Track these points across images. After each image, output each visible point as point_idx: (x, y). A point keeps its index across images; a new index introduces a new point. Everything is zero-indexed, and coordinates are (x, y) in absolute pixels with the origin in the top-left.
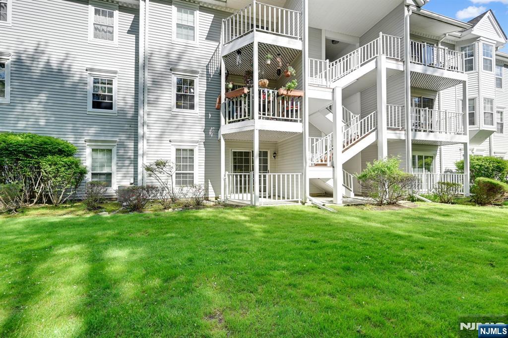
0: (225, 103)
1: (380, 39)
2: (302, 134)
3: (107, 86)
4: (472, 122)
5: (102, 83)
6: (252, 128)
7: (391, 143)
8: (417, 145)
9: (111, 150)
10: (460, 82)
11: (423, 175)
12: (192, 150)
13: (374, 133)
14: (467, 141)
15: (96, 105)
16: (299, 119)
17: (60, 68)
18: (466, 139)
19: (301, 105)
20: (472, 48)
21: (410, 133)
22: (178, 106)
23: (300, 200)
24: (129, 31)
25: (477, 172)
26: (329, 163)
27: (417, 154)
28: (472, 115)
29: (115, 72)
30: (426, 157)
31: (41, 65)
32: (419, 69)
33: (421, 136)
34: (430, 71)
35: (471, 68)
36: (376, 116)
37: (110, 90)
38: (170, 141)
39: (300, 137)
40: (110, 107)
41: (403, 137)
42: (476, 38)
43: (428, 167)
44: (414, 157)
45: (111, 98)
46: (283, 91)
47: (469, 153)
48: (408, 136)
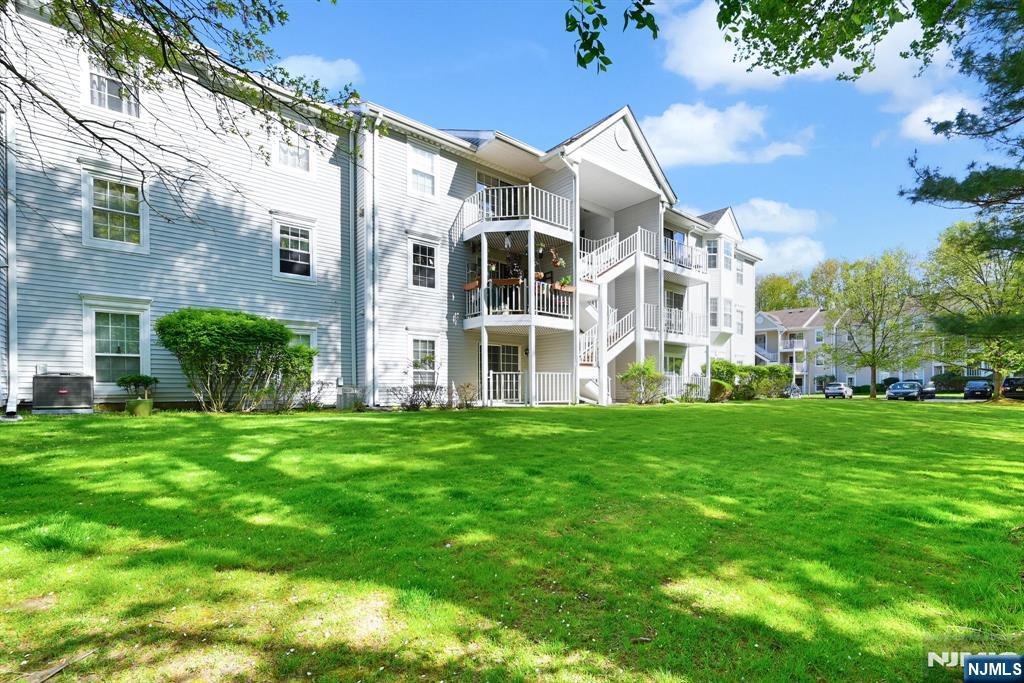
0: (488, 290)
1: (638, 233)
2: (572, 332)
3: (300, 239)
4: (714, 323)
5: (293, 234)
6: (528, 324)
7: (648, 344)
8: (669, 346)
9: (308, 336)
10: (703, 283)
11: (674, 376)
12: (432, 343)
13: (633, 333)
14: (709, 344)
15: (286, 267)
16: (569, 316)
17: (227, 205)
18: (707, 341)
19: (572, 300)
20: (715, 242)
21: (663, 334)
22: (416, 283)
23: (570, 401)
24: (331, 159)
25: (716, 374)
26: (594, 363)
27: (669, 356)
28: (714, 316)
29: (313, 221)
30: (676, 359)
31: (199, 196)
32: (670, 267)
33: (673, 338)
34: (679, 270)
35: (714, 265)
36: (635, 313)
37: (306, 246)
38: (407, 329)
39: (569, 334)
40: (306, 271)
41: (657, 339)
42: (718, 235)
43: (678, 370)
44: (665, 358)
45: (307, 258)
46: (557, 286)
47: (711, 355)
48: (661, 337)
